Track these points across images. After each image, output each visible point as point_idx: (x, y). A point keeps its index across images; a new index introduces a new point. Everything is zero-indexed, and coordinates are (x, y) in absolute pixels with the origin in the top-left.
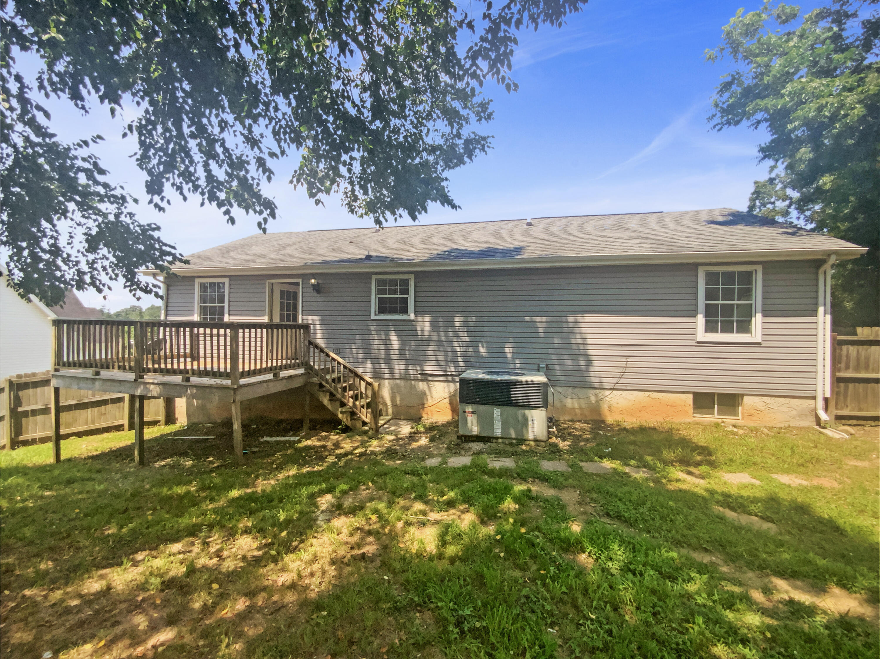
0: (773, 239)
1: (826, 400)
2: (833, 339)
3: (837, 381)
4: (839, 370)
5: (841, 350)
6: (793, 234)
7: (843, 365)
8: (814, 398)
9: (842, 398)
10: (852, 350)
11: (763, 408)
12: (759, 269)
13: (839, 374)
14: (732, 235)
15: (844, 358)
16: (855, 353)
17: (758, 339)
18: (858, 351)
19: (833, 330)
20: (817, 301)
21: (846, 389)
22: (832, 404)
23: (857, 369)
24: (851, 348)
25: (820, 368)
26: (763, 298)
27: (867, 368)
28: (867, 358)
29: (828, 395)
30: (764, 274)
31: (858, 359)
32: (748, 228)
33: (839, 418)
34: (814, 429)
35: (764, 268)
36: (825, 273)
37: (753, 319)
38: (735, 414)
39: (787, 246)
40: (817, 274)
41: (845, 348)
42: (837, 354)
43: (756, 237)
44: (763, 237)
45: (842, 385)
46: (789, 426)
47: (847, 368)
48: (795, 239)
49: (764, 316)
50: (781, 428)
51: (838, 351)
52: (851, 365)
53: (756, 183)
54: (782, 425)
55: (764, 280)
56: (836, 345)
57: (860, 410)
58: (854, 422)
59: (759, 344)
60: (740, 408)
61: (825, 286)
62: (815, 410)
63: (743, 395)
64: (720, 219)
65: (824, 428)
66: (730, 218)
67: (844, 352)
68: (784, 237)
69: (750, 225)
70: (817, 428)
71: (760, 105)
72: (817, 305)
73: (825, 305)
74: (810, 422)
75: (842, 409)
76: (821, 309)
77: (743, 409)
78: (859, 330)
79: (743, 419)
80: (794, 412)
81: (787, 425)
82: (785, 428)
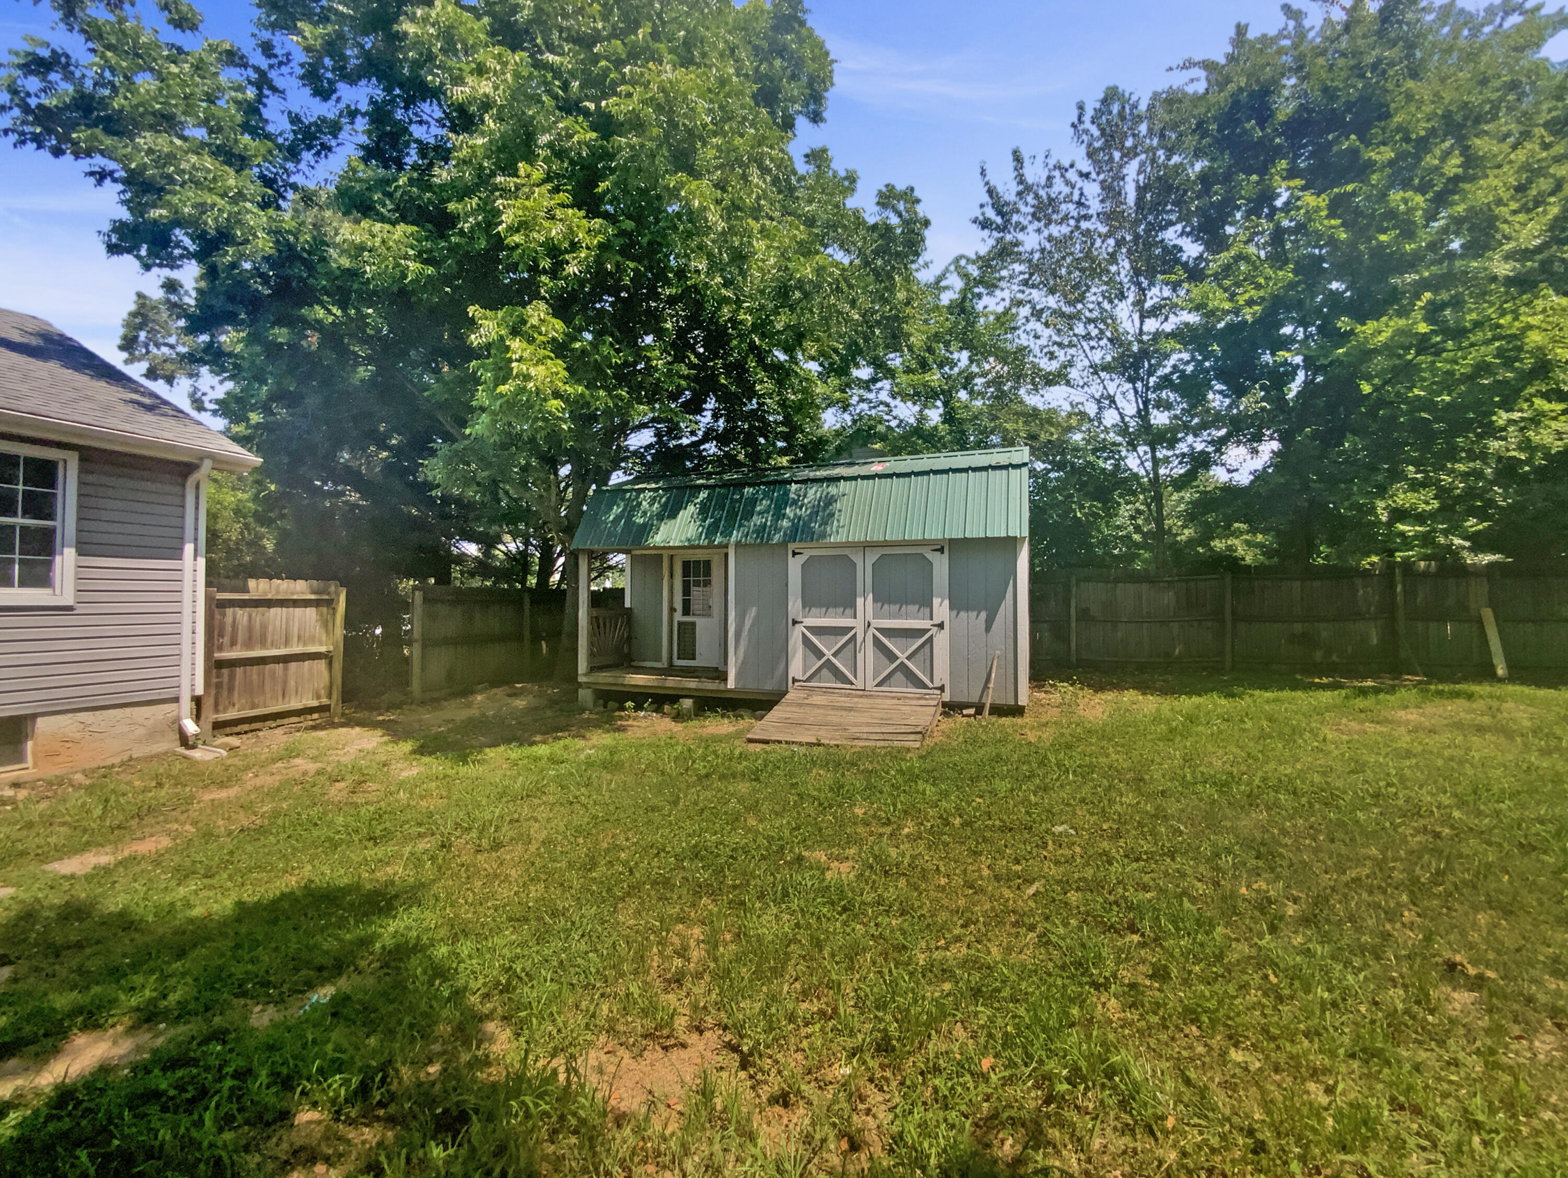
0: (107, 408)
1: (198, 701)
2: (209, 599)
3: (215, 666)
4: (220, 649)
5: (224, 615)
6: (150, 408)
7: (226, 640)
8: (176, 700)
9: (225, 693)
10: (242, 615)
11: (78, 736)
12: (73, 460)
13: (217, 655)
14: (25, 377)
15: (229, 629)
16: (246, 618)
17: (67, 598)
18: (250, 617)
19: (208, 584)
20: (183, 533)
21: (232, 678)
22: (208, 704)
23: (248, 645)
24: (239, 611)
25: (186, 648)
26: (80, 519)
27: (263, 643)
28: (264, 627)
29: (200, 691)
30: (82, 471)
31: (250, 629)
32: (69, 374)
33: (218, 726)
34: (174, 753)
35: (82, 459)
36: (197, 487)
37: (58, 559)
38: (19, 757)
39: (128, 427)
40: (183, 486)
41: (230, 611)
42: (216, 623)
43: (73, 395)
44: (88, 398)
45: (225, 672)
46: (131, 759)
47: (233, 643)
48: (148, 417)
49: (81, 553)
50: (113, 766)
51: (217, 617)
52: (240, 638)
53: (140, 295)
54: (117, 760)
55: (81, 483)
56: (215, 607)
57: (253, 707)
58: (246, 727)
59: (70, 608)
60: (30, 744)
61: (197, 508)
62: (177, 721)
63: (34, 716)
64: (16, 337)
65: (194, 747)
66: (35, 341)
67: (229, 619)
68: (130, 408)
69: (76, 369)
70: (182, 750)
71: (101, 143)
72: (182, 540)
73: (196, 539)
74: (170, 744)
75: (225, 711)
76: (189, 548)
77: (35, 745)
78: (252, 583)
79: (35, 765)
80: (141, 731)
81: (126, 758)
82: (122, 764)
